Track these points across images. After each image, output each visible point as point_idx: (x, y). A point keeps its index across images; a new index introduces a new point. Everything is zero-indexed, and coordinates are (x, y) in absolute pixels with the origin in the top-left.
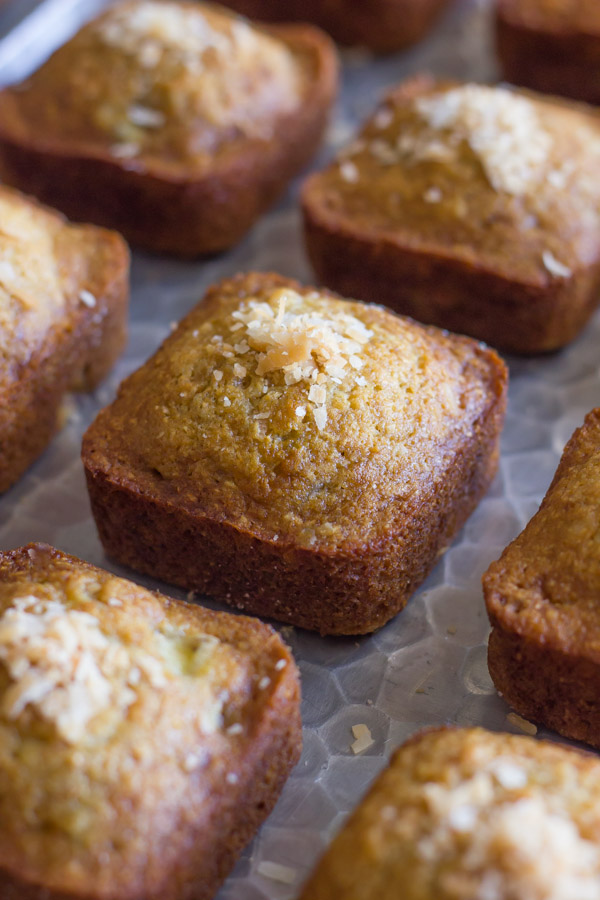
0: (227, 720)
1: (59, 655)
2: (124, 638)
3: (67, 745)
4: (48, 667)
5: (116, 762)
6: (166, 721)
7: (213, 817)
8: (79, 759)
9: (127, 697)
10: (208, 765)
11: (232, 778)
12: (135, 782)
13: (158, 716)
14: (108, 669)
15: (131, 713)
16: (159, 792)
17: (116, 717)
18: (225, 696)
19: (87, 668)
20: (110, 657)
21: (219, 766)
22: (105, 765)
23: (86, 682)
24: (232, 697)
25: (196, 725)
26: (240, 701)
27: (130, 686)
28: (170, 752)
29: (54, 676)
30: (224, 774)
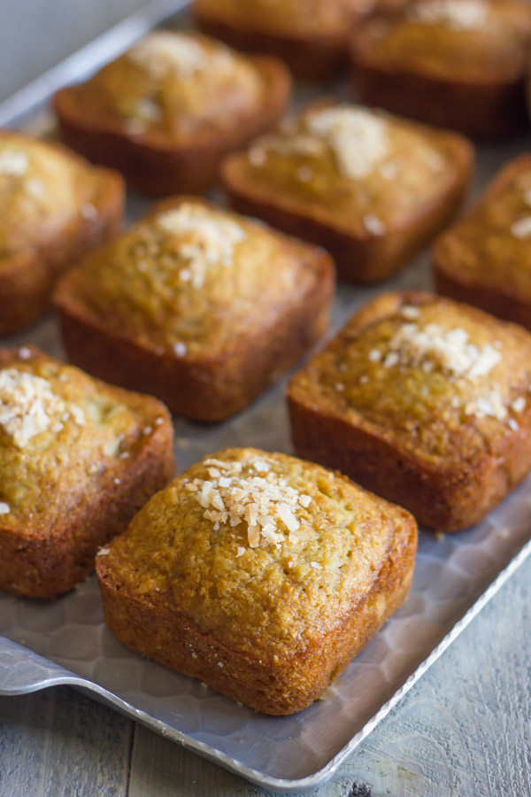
0: (121, 449)
1: (22, 399)
2: (65, 398)
3: (18, 449)
4: (15, 404)
5: (46, 462)
6: (80, 443)
7: (102, 502)
8: (23, 458)
9: (58, 427)
10: (103, 472)
11: (117, 481)
12: (56, 475)
13: (76, 440)
14: (50, 411)
15: (59, 436)
16: (69, 482)
17: (50, 438)
18: (122, 437)
19: (38, 408)
20: (53, 404)
21: (111, 474)
22: (38, 463)
23: (36, 415)
24: (126, 438)
25: (100, 449)
26: (131, 441)
27: (62, 422)
28: (81, 462)
29: (17, 410)
30: (113, 479)
